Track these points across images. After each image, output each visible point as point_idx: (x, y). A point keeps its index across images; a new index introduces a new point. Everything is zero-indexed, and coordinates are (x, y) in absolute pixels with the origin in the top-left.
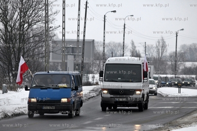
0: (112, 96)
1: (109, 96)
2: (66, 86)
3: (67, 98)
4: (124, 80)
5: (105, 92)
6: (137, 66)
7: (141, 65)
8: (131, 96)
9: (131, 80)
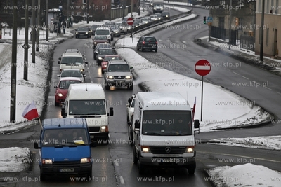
0: (155, 155)
1: (151, 155)
2: (83, 143)
3: (88, 158)
4: (169, 132)
5: (146, 150)
6: (185, 113)
7: (190, 111)
8: (180, 155)
9: (178, 133)
